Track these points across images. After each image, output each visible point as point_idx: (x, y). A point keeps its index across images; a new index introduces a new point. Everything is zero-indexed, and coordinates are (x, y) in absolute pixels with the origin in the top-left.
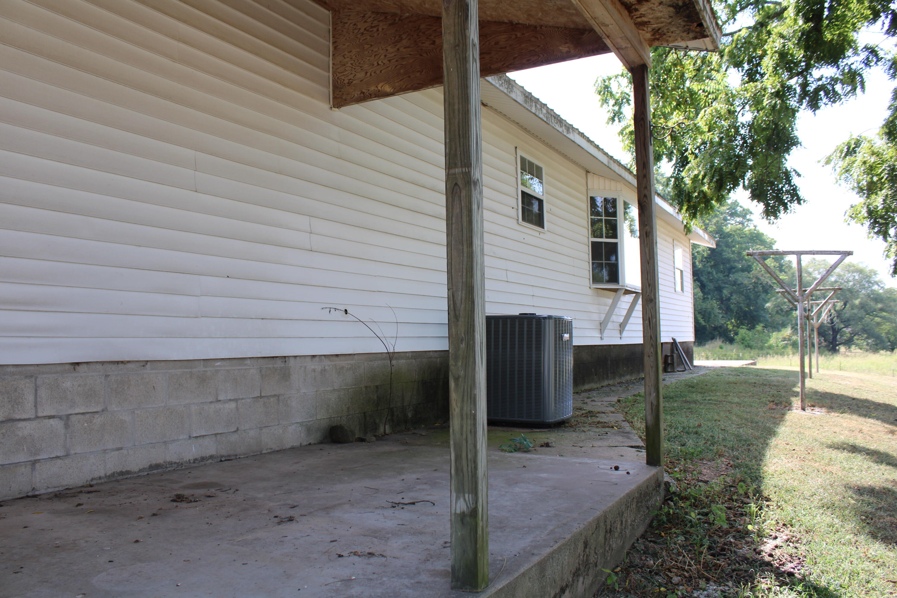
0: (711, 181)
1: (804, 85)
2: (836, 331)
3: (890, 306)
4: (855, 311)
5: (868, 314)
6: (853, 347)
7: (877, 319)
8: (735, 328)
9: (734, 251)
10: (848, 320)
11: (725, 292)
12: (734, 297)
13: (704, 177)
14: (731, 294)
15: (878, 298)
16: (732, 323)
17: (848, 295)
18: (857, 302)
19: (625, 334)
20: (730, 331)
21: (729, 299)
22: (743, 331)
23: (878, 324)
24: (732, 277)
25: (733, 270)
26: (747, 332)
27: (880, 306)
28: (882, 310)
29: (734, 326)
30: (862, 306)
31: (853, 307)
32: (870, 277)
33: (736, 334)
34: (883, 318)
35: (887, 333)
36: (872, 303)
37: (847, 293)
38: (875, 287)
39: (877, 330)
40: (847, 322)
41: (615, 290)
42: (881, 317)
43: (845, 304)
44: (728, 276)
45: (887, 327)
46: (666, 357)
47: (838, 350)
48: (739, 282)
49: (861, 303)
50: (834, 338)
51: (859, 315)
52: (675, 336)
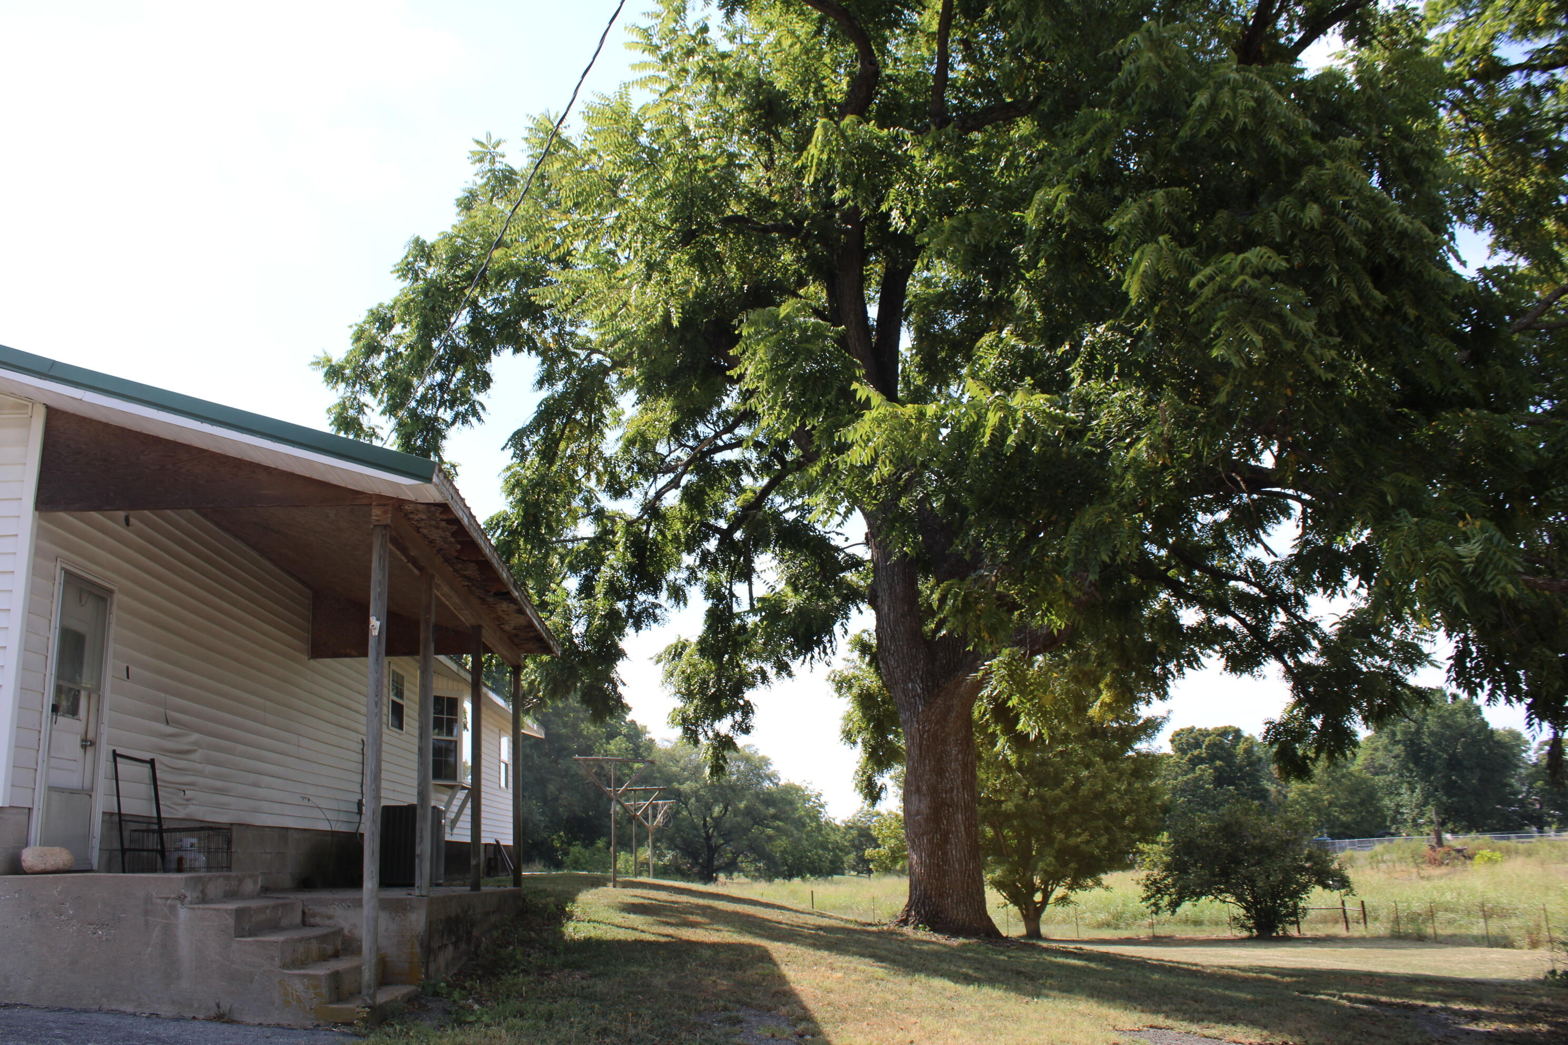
0: (546, 687)
1: (630, 607)
2: (713, 851)
3: (785, 812)
4: (739, 819)
5: (756, 823)
6: (735, 874)
7: (769, 831)
8: (565, 846)
9: (567, 722)
10: (730, 832)
11: (552, 788)
12: (564, 795)
13: (540, 683)
14: (560, 790)
15: (769, 800)
16: (560, 837)
17: (730, 794)
18: (742, 805)
19: (455, 831)
20: (557, 850)
21: (556, 799)
22: (576, 850)
23: (770, 838)
24: (562, 764)
25: (565, 753)
26: (583, 850)
27: (772, 811)
28: (775, 817)
29: (562, 842)
30: (749, 812)
31: (736, 812)
32: (760, 768)
33: (566, 853)
34: (777, 829)
35: (784, 852)
36: (761, 808)
37: (729, 791)
38: (767, 784)
39: (768, 848)
40: (727, 836)
41: (451, 787)
42: (773, 828)
43: (726, 809)
44: (556, 761)
45: (782, 843)
46: (490, 859)
47: (716, 879)
48: (573, 772)
49: (746, 807)
50: (710, 860)
51: (744, 825)
52: (499, 837)
